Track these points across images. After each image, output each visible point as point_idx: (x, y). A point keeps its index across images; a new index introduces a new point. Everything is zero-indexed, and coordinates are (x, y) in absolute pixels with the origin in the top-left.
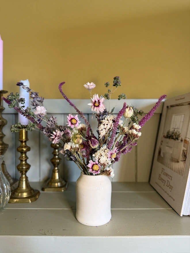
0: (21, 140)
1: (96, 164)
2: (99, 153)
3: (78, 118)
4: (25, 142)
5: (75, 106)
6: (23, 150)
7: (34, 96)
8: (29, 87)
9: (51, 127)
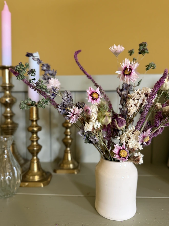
0: (32, 119)
1: (124, 149)
2: (126, 135)
3: (99, 92)
4: (36, 121)
5: (93, 78)
6: (33, 130)
7: (45, 68)
8: (39, 57)
9: (67, 103)
